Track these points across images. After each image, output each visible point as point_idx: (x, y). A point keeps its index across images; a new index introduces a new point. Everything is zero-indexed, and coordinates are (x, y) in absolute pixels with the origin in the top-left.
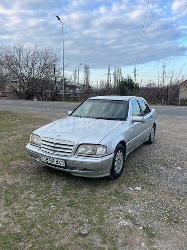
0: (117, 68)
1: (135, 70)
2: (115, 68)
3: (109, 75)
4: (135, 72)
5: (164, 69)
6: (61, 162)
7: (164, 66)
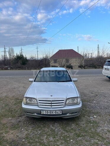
0: (10, 48)
1: (21, 49)
2: (9, 47)
3: (5, 52)
4: (21, 51)
5: (37, 49)
6: (59, 112)
7: (37, 48)
